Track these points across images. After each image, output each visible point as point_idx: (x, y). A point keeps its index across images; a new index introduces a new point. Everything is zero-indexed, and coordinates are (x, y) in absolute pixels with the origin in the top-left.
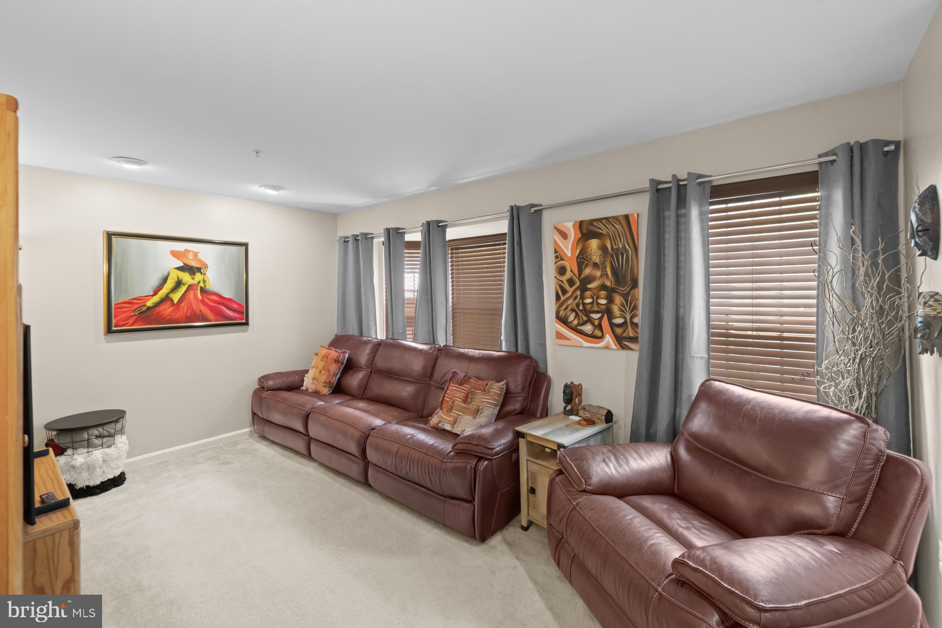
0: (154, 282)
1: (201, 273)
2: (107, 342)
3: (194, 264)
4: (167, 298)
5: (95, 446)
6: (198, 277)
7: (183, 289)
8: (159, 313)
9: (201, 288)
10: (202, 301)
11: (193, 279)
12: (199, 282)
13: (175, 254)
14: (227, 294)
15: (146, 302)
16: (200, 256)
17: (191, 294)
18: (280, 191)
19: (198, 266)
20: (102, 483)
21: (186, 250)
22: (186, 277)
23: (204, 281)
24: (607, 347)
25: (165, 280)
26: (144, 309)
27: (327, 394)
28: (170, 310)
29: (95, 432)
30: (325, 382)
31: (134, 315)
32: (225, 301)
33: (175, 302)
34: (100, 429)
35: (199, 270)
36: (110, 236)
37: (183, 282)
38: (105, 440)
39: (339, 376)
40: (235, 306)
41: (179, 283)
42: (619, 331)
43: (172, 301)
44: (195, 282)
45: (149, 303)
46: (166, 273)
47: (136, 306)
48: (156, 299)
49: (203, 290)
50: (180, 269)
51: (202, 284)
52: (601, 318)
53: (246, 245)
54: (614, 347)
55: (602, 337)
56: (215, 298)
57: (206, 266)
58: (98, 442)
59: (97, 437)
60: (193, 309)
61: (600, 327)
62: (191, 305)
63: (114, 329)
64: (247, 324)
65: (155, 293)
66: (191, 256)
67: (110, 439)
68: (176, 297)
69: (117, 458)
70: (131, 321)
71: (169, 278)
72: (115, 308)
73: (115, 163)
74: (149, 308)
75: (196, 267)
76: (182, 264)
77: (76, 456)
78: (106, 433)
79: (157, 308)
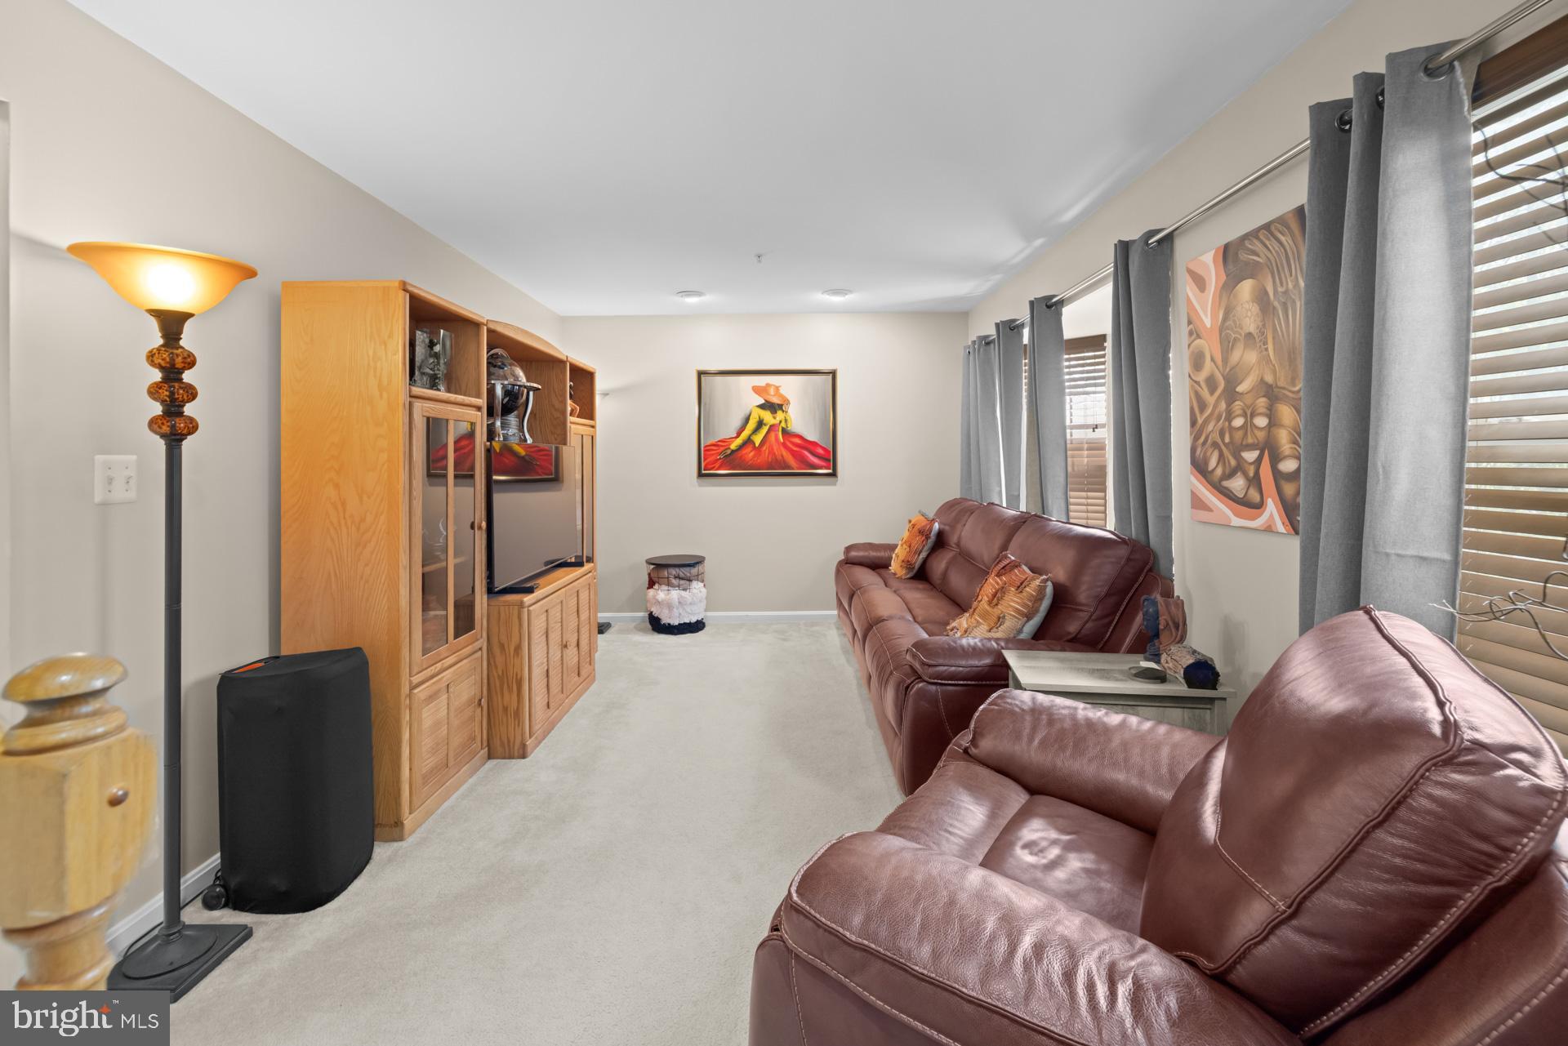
0: (736, 423)
1: (783, 411)
2: (700, 486)
3: (776, 400)
4: (749, 441)
5: (673, 586)
6: (780, 415)
7: (765, 430)
8: (741, 457)
9: (783, 428)
10: (784, 445)
11: (775, 418)
12: (781, 422)
13: (757, 390)
14: (811, 436)
15: (730, 445)
16: (782, 391)
17: (772, 436)
18: (847, 297)
19: (779, 402)
20: (679, 624)
21: (768, 385)
22: (767, 416)
23: (786, 421)
24: (1269, 529)
25: (747, 420)
26: (729, 452)
27: (903, 577)
28: (752, 454)
29: (673, 571)
30: (903, 561)
31: (720, 459)
32: (810, 446)
33: (757, 445)
34: (677, 570)
35: (780, 407)
36: (700, 374)
37: (764, 422)
38: (682, 582)
39: (924, 555)
40: (820, 451)
41: (760, 424)
42: (1289, 489)
43: (754, 444)
44: (776, 422)
45: (733, 446)
46: (748, 413)
47: (722, 449)
48: (739, 441)
49: (785, 432)
50: (761, 407)
51: (783, 424)
52: (1259, 460)
53: (833, 373)
54: (1281, 528)
55: (1260, 506)
56: (797, 441)
57: (788, 402)
58: (675, 582)
59: (675, 577)
60: (775, 454)
61: (1255, 481)
62: (773, 449)
63: (703, 472)
64: (834, 474)
65: (739, 434)
66: (772, 391)
67: (687, 582)
68: (758, 439)
69: (691, 604)
70: (717, 465)
71: (751, 417)
72: (705, 451)
73: (679, 299)
74: (733, 451)
75: (778, 405)
76: (763, 401)
77: (659, 592)
78: (682, 575)
79: (739, 452)
